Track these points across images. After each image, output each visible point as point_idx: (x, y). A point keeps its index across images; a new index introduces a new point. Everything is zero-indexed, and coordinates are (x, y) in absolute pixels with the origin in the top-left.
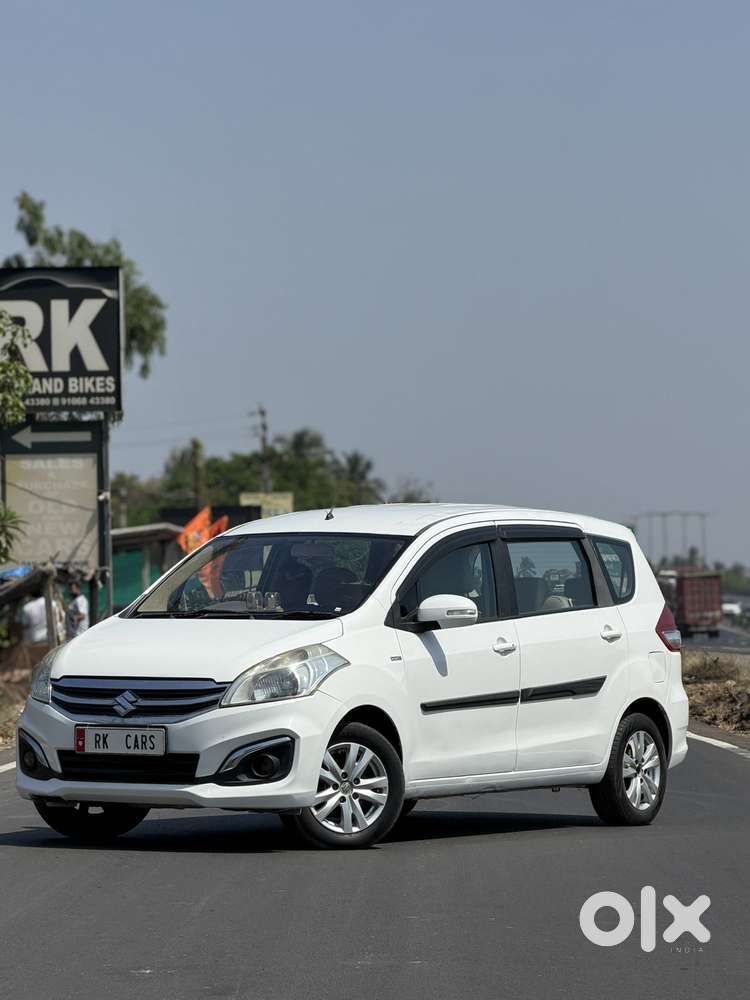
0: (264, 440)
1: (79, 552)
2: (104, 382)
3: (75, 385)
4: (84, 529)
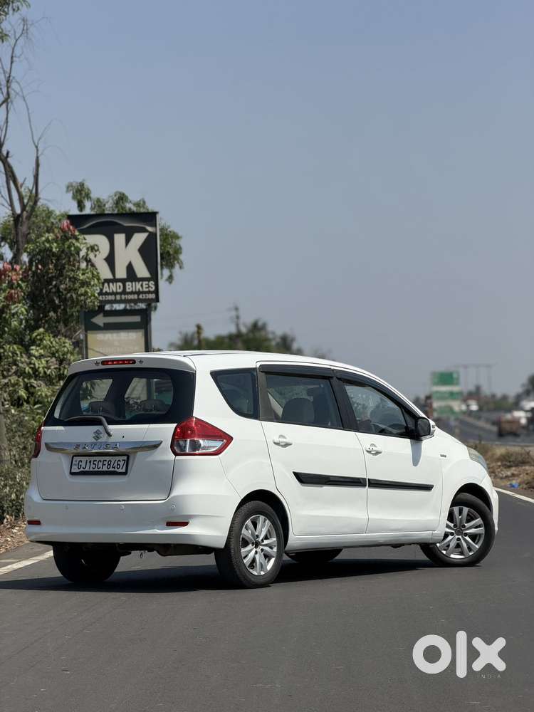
0: (237, 325)
1: (135, 392)
2: (148, 284)
3: (130, 286)
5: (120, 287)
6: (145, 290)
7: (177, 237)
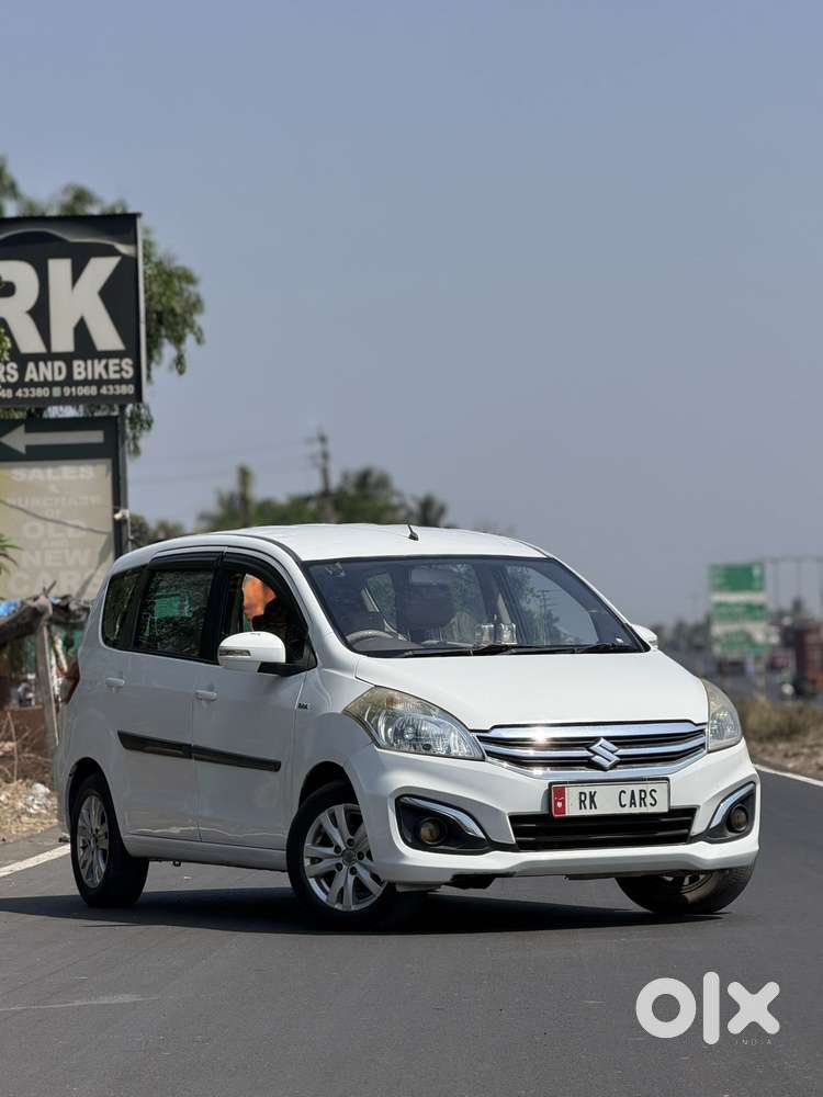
0: (325, 473)
2: (120, 365)
3: (82, 370)
4: (96, 559)
5: (60, 369)
6: (113, 376)
7: (189, 279)
